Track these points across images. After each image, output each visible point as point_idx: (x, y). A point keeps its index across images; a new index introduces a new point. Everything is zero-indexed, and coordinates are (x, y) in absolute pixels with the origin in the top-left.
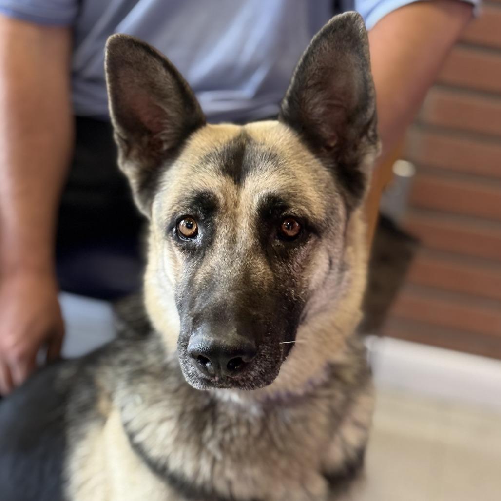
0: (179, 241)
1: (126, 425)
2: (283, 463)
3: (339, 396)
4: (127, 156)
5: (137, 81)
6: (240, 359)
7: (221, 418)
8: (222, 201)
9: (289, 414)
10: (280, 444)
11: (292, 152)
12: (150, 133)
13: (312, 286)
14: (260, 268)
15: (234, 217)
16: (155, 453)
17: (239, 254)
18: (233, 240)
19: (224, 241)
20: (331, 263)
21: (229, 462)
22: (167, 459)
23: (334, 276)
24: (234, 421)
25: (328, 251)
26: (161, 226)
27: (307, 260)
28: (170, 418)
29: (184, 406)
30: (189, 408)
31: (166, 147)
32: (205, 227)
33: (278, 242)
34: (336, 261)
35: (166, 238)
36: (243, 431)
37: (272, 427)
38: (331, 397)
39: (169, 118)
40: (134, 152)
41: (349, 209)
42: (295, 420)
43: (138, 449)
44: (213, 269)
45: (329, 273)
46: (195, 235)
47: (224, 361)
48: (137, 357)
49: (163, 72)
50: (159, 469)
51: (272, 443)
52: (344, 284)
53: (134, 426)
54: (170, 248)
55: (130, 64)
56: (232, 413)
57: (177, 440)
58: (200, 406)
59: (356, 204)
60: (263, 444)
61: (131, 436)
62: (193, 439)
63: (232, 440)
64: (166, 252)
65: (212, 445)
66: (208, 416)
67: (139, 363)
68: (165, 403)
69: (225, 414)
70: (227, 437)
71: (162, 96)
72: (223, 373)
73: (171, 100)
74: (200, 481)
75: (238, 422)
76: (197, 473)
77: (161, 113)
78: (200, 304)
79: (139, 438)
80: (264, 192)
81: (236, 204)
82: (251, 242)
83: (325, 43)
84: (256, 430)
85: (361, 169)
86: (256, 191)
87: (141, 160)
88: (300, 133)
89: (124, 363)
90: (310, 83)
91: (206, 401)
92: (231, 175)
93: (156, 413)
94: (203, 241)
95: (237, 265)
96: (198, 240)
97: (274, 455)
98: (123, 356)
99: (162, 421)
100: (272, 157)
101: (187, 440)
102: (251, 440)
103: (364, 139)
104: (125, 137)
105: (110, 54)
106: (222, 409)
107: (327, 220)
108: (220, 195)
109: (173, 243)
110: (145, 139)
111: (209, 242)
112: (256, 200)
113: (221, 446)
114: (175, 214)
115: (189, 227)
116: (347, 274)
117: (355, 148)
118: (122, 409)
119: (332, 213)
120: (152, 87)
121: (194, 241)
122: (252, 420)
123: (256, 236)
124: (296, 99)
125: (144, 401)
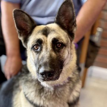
0: (34, 50)
1: (24, 93)
2: (59, 100)
3: (71, 85)
4: (20, 36)
5: (20, 19)
6: (51, 74)
7: (45, 91)
8: (43, 40)
9: (60, 89)
10: (58, 96)
11: (58, 29)
12: (25, 30)
13: (65, 58)
14: (54, 54)
15: (46, 44)
16: (30, 99)
17: (48, 51)
18: (47, 49)
19: (45, 49)
20: (68, 53)
21: (47, 101)
22: (33, 100)
23: (69, 56)
24: (47, 91)
25: (68, 50)
26: (30, 48)
27: (64, 52)
28: (34, 91)
29: (37, 88)
30: (38, 89)
31: (29, 32)
32: (40, 46)
33: (57, 48)
34: (69, 52)
35: (31, 50)
36: (50, 94)
37: (56, 92)
38: (70, 85)
39: (29, 26)
40: (22, 34)
41: (71, 41)
42: (61, 91)
43: (27, 98)
44: (43, 55)
45: (68, 55)
46: (38, 49)
47: (47, 74)
48: (26, 77)
49: (26, 16)
50: (31, 103)
51: (56, 96)
52: (71, 58)
53: (26, 93)
54: (32, 52)
55: (19, 15)
56: (47, 90)
57: (35, 96)
58: (40, 88)
59: (73, 40)
60: (54, 96)
61: (25, 95)
62: (39, 95)
63: (47, 96)
64: (31, 54)
65: (43, 97)
66: (42, 90)
67: (26, 79)
68: (32, 88)
69: (45, 90)
70: (46, 95)
71: (26, 21)
72: (47, 77)
73: (29, 22)
74: (41, 105)
75: (48, 91)
76: (40, 104)
77: (27, 25)
78: (41, 63)
79: (27, 96)
80: (53, 38)
81: (47, 41)
82: (51, 49)
83: (64, 5)
84: (52, 93)
85: (73, 32)
86: (51, 38)
87: (24, 36)
88: (59, 25)
89: (23, 79)
90: (61, 14)
91: (41, 87)
92: (45, 35)
93: (30, 90)
94: (40, 50)
95: (48, 54)
96: (39, 50)
97: (57, 99)
98: (23, 77)
99: (32, 92)
100: (54, 30)
101: (38, 96)
102: (51, 96)
103: (73, 26)
104: (19, 31)
105: (14, 14)
106: (45, 89)
107: (67, 43)
108: (43, 39)
109: (33, 51)
110: (24, 31)
111: (41, 50)
112: (51, 39)
113: (45, 97)
114: (33, 45)
115: (36, 47)
116: (72, 56)
117: (71, 28)
118: (23, 89)
119: (68, 42)
120: (24, 20)
121: (38, 50)
122: (51, 91)
123: (52, 47)
124: (58, 18)
125: (28, 88)
